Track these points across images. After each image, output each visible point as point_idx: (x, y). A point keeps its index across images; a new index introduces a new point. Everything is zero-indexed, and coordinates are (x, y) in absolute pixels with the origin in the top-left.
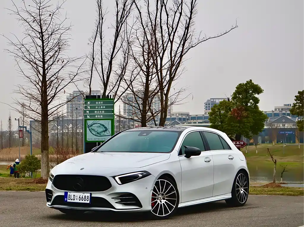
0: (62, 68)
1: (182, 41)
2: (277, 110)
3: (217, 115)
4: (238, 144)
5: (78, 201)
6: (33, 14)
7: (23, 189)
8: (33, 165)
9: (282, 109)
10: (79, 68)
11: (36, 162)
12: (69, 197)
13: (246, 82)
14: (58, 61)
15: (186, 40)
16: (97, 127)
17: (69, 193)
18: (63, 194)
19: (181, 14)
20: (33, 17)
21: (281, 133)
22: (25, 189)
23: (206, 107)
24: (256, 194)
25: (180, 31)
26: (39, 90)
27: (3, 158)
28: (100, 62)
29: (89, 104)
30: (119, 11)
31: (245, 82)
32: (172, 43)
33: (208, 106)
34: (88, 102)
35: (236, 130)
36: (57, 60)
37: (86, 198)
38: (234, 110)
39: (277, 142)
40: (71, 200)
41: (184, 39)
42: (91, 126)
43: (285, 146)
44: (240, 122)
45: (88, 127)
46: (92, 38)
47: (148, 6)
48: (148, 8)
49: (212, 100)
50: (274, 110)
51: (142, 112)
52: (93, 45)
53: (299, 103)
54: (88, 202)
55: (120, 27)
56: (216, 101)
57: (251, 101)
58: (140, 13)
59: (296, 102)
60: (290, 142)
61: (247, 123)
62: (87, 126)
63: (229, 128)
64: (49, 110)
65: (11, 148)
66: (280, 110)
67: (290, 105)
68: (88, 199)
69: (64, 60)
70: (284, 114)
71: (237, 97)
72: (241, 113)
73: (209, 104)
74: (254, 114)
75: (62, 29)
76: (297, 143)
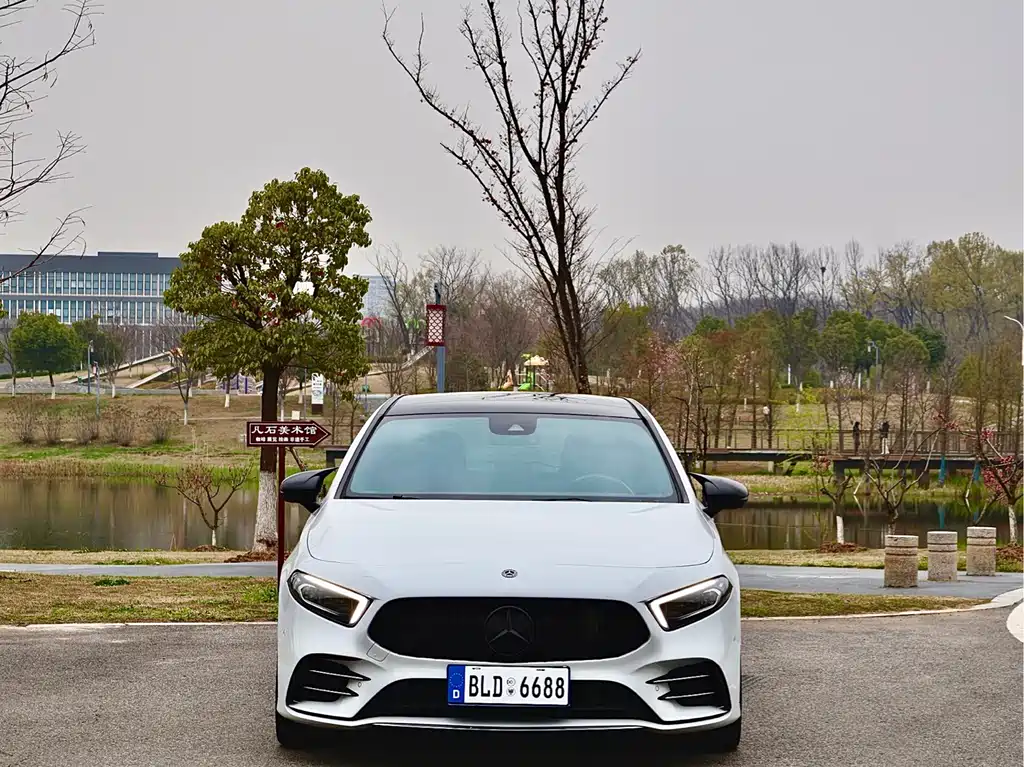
5: (516, 699)
12: (471, 685)
17: (469, 671)
18: (441, 674)
37: (554, 686)
40: (483, 695)
54: (564, 701)
68: (560, 690)
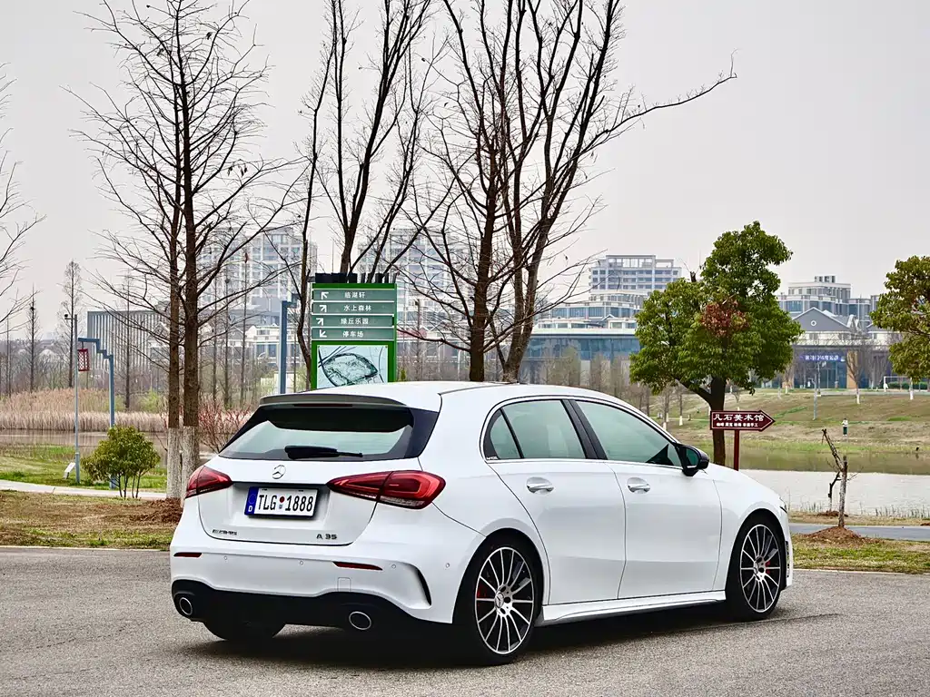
0: (240, 189)
1: (581, 113)
2: (796, 292)
3: (660, 323)
4: (750, 421)
6: (158, 32)
7: (139, 544)
8: (129, 458)
9: (810, 291)
10: (287, 188)
11: (140, 449)
13: (743, 229)
14: (231, 169)
15: (590, 114)
16: (348, 364)
19: (577, 36)
20: (158, 38)
21: (807, 358)
22: (143, 544)
23: (595, 280)
24: (806, 568)
25: (574, 87)
26: (164, 248)
27: (12, 419)
28: (335, 168)
29: (324, 299)
30: (392, 20)
31: (741, 230)
32: (550, 119)
33: (598, 276)
34: (323, 294)
35: (713, 367)
36: (227, 165)
38: (710, 309)
39: (797, 385)
41: (586, 110)
42: (330, 360)
43: (819, 398)
44: (724, 342)
45: (322, 365)
46: (310, 97)
47: (482, 12)
48: (482, 15)
49: (611, 261)
50: (787, 294)
51: (472, 321)
52: (315, 115)
53: (896, 294)
55: (393, 66)
56: (622, 263)
57: (756, 282)
58: (460, 32)
59: (889, 290)
60: (832, 386)
61: (745, 344)
62: (318, 360)
63: (695, 359)
64: (201, 310)
65: (34, 394)
66: (805, 292)
67: (830, 280)
69: (247, 165)
70: (815, 304)
71: (716, 270)
72: (729, 317)
73: (603, 272)
74: (764, 321)
75: (241, 75)
76: (852, 389)
